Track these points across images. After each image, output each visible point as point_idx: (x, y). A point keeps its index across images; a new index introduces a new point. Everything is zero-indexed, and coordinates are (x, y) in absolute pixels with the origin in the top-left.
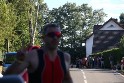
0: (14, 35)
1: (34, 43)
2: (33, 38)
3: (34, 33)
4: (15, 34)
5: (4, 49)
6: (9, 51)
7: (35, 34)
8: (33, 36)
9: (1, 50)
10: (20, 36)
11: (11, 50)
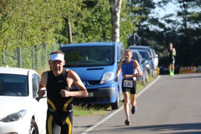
0: (79, 9)
1: (119, 25)
2: (116, 15)
3: (118, 4)
4: (82, 6)
5: (62, 37)
6: (71, 41)
7: (120, 7)
8: (117, 9)
9: (56, 39)
10: (92, 11)
11: (75, 38)
